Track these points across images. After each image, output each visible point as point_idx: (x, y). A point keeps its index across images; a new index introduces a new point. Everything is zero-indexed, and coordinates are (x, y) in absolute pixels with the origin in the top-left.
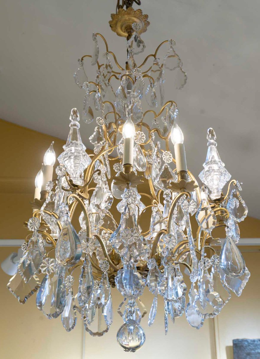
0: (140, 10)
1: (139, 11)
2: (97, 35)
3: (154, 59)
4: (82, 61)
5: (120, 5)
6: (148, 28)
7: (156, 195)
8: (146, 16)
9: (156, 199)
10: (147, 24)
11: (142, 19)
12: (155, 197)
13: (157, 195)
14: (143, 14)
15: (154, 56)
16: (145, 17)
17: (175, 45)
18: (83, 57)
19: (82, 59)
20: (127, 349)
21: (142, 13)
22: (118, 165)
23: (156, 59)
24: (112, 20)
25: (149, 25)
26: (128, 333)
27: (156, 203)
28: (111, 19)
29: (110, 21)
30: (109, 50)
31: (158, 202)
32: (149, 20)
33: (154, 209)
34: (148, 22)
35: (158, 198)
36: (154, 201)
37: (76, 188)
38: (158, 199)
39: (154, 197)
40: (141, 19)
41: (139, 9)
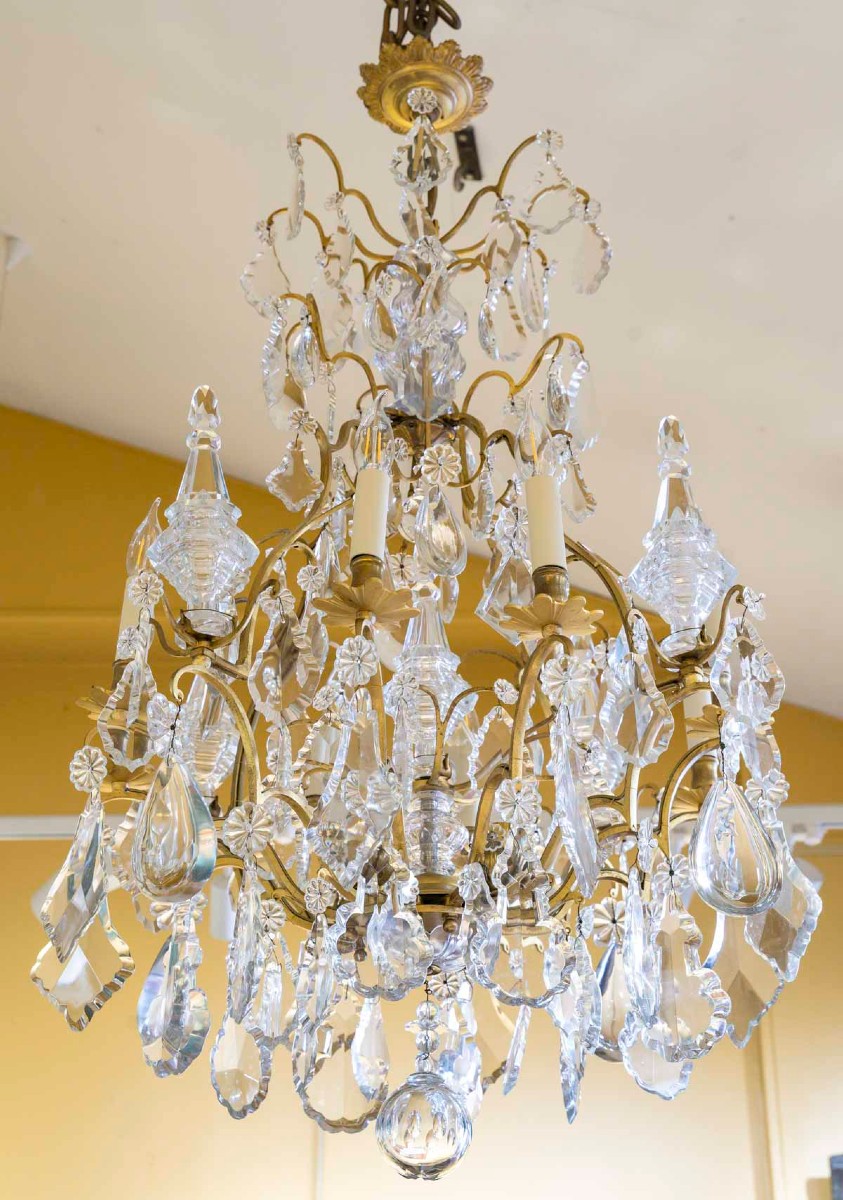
0: (451, 44)
1: (449, 45)
2: (303, 140)
3: (497, 199)
4: (269, 229)
5: (392, 32)
6: (490, 97)
8: (476, 61)
10: (482, 84)
11: (461, 71)
14: (464, 55)
15: (496, 189)
16: (472, 64)
17: (561, 147)
18: (271, 217)
19: (270, 222)
20: (413, 1171)
21: (458, 51)
22: (399, 558)
23: (502, 200)
24: (364, 84)
25: (491, 87)
26: (432, 1119)
28: (361, 83)
29: (360, 89)
30: (347, 186)
32: (487, 71)
34: (483, 78)
37: (204, 643)
40: (459, 73)
41: (448, 39)
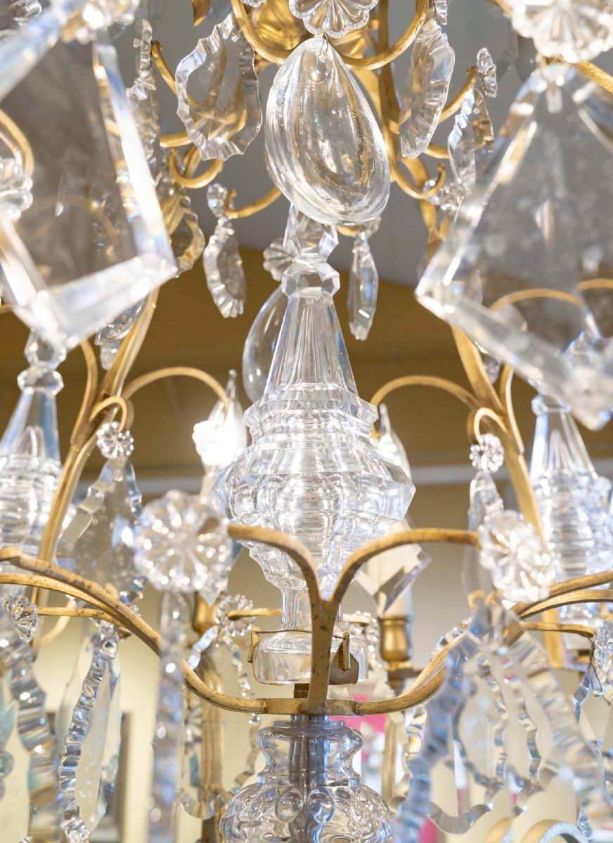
7: (489, 380)
9: (489, 404)
12: (487, 390)
13: (497, 385)
27: (493, 422)
31: (503, 414)
33: (484, 456)
35: (502, 397)
36: (483, 412)
38: (504, 404)
39: (482, 393)
